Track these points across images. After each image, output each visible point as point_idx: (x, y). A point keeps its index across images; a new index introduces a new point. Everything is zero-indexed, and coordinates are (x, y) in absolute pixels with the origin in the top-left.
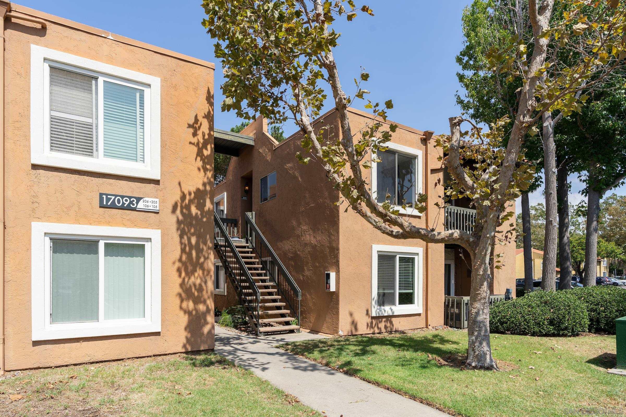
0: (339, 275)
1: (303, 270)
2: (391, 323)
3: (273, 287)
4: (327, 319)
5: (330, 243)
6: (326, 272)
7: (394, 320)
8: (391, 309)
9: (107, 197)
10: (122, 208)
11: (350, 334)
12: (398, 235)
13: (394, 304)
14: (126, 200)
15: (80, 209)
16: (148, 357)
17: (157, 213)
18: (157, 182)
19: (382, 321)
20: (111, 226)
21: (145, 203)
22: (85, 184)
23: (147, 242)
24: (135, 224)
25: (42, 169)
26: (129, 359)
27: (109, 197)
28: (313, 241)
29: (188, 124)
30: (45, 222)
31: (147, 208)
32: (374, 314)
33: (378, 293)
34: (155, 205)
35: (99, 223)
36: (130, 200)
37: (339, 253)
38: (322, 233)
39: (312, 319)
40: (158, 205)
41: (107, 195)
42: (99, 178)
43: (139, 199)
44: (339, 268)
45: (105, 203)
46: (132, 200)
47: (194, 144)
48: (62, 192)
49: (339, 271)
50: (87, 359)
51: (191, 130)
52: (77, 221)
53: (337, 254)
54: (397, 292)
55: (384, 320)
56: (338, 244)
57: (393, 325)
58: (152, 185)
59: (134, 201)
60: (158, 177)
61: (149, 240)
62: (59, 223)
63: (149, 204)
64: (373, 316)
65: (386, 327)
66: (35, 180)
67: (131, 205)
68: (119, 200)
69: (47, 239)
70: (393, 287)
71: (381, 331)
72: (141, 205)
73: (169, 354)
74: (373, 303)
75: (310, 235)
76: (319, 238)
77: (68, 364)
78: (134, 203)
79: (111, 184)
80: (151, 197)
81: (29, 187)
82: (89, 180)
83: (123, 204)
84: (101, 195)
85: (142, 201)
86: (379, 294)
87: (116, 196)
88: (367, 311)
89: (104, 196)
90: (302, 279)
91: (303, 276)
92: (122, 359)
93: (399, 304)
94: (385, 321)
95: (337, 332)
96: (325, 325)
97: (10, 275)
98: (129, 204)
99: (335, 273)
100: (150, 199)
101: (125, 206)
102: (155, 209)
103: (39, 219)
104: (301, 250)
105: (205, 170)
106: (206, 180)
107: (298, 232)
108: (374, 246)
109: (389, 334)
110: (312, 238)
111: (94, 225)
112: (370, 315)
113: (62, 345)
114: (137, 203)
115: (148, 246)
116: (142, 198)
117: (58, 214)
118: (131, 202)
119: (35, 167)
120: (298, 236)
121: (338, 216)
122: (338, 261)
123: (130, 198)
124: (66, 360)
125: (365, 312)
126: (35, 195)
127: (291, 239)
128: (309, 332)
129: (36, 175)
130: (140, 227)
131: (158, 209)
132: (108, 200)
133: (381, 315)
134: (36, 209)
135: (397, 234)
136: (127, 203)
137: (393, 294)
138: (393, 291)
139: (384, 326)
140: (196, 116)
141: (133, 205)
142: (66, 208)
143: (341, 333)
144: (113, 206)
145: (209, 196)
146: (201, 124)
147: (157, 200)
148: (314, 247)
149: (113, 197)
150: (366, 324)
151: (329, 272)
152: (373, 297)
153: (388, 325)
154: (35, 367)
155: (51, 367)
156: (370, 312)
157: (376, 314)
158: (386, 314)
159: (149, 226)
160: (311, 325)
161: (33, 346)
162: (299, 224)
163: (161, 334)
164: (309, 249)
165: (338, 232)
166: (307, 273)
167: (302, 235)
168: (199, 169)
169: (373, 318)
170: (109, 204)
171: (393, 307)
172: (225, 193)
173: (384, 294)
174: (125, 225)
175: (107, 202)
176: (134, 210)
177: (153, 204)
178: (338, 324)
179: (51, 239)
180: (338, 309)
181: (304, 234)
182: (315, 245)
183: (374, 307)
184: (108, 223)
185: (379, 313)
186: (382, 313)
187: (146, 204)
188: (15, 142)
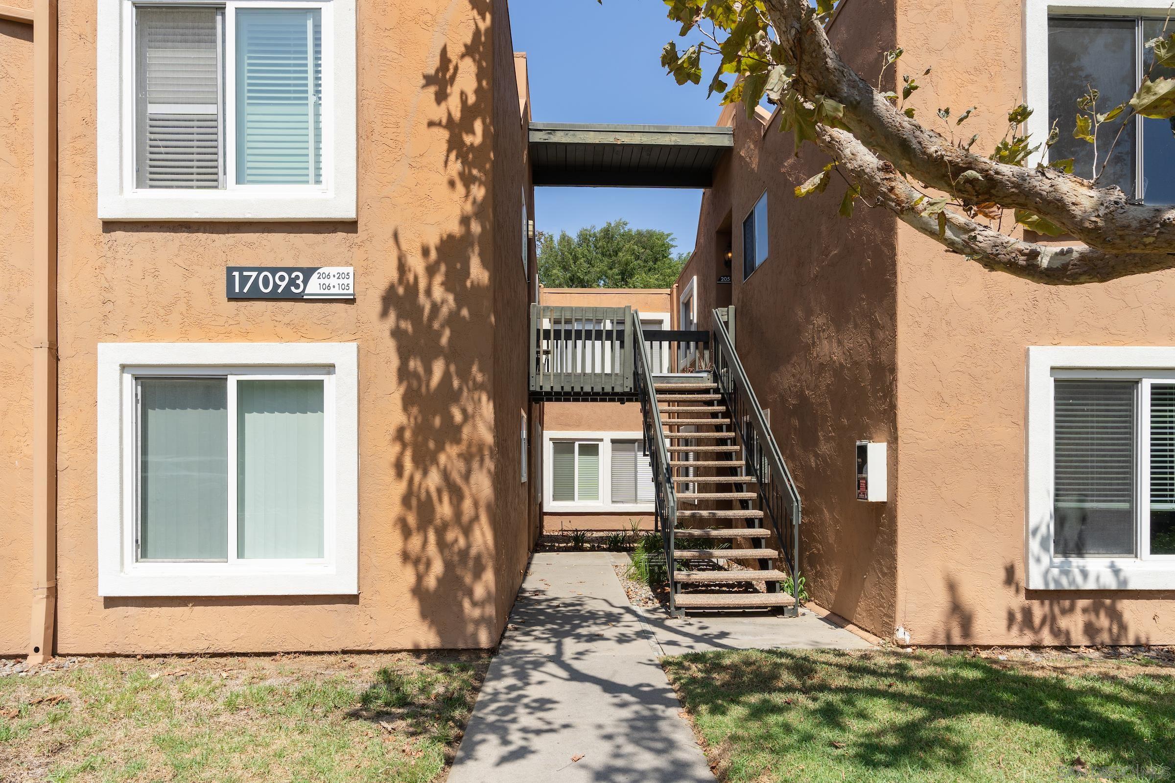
0: (896, 450)
1: (816, 442)
2: (1115, 616)
3: (751, 487)
4: (868, 585)
5: (874, 354)
6: (858, 443)
7: (1126, 607)
8: (1112, 566)
9: (241, 275)
10: (274, 297)
11: (941, 641)
12: (1065, 267)
13: (1129, 548)
14: (282, 278)
15: (189, 307)
16: (330, 653)
17: (351, 301)
18: (350, 226)
19: (1072, 609)
20: (251, 341)
21: (322, 281)
22: (200, 250)
23: (329, 373)
24: (301, 333)
25: (120, 230)
26: (288, 653)
27: (245, 273)
28: (838, 356)
29: (425, 77)
30: (124, 341)
31: (326, 291)
32: (1036, 583)
33: (1056, 509)
34: (346, 282)
35: (227, 335)
36: (290, 276)
37: (895, 380)
38: (856, 326)
39: (835, 581)
40: (351, 281)
41: (241, 270)
42: (228, 233)
43: (308, 273)
44: (896, 429)
45: (237, 290)
46: (293, 276)
47: (439, 124)
48: (157, 273)
49: (896, 439)
50: (200, 646)
51: (432, 89)
52: (184, 336)
53: (891, 383)
54: (1145, 507)
55: (1082, 603)
56: (893, 352)
57: (1123, 628)
58: (340, 235)
59: (297, 277)
60: (349, 213)
61: (329, 368)
62: (150, 341)
63: (333, 281)
64: (1031, 587)
65: (1090, 630)
66: (109, 254)
67: (293, 289)
68: (266, 279)
69: (128, 378)
70: (1128, 491)
71: (1068, 639)
72: (314, 287)
73: (379, 652)
74: (1034, 545)
75: (829, 338)
76: (848, 344)
77: (167, 652)
78: (299, 282)
79: (250, 245)
80: (339, 265)
81: (97, 271)
82: (209, 242)
83: (276, 286)
84: (230, 270)
85: (315, 275)
86: (1060, 517)
87: (260, 270)
88: (1010, 572)
89: (236, 274)
90: (813, 465)
91: (817, 456)
92: (274, 654)
93: (1155, 550)
94: (1085, 611)
95: (891, 632)
96: (862, 604)
97: (66, 455)
98: (287, 287)
99: (885, 444)
100: (333, 270)
101: (280, 291)
102: (345, 292)
103: (114, 336)
104: (812, 386)
105: (467, 180)
106: (469, 208)
107: (806, 337)
108: (1035, 351)
109: (1107, 656)
110: (836, 349)
111: (217, 341)
112: (1023, 584)
113: (156, 610)
114: (306, 282)
115: (330, 383)
116: (314, 270)
117: (149, 323)
118: (293, 282)
119: (110, 226)
120: (808, 348)
121: (894, 264)
122: (893, 407)
123: (290, 270)
124: (163, 643)
125: (1002, 575)
126: (107, 285)
127: (795, 358)
128: (826, 619)
129: (110, 243)
130: (312, 339)
131: (351, 291)
132: (244, 280)
133: (1065, 585)
134: (110, 315)
135: (1057, 264)
136: (283, 284)
137: (1128, 518)
138: (1125, 506)
139: (1080, 625)
140: (444, 52)
141: (297, 287)
142: (163, 308)
143: (902, 635)
144: (255, 296)
145: (477, 249)
146: (456, 68)
147: (350, 270)
148: (838, 371)
149: (254, 274)
150: (1004, 615)
151: (864, 442)
152: (1032, 524)
153: (1103, 621)
154: (108, 652)
155: (135, 656)
156: (1019, 574)
157: (1046, 583)
158: (1091, 585)
159: (332, 335)
160: (832, 596)
161: (106, 607)
162: (809, 313)
163: (361, 600)
164: (828, 379)
165: (892, 314)
166: (825, 448)
167: (814, 343)
168: (452, 184)
169: (1032, 594)
170: (245, 290)
171: (1124, 563)
172: (695, 278)
173: (1084, 517)
174: (280, 338)
175: (242, 287)
176: (299, 299)
177: (341, 281)
178: (892, 606)
179: (136, 379)
180: (893, 557)
181: (819, 338)
182: (841, 364)
183: (1038, 560)
184: (246, 335)
185: (1056, 582)
186: (1074, 581)
187: (327, 282)
188: (76, 180)
